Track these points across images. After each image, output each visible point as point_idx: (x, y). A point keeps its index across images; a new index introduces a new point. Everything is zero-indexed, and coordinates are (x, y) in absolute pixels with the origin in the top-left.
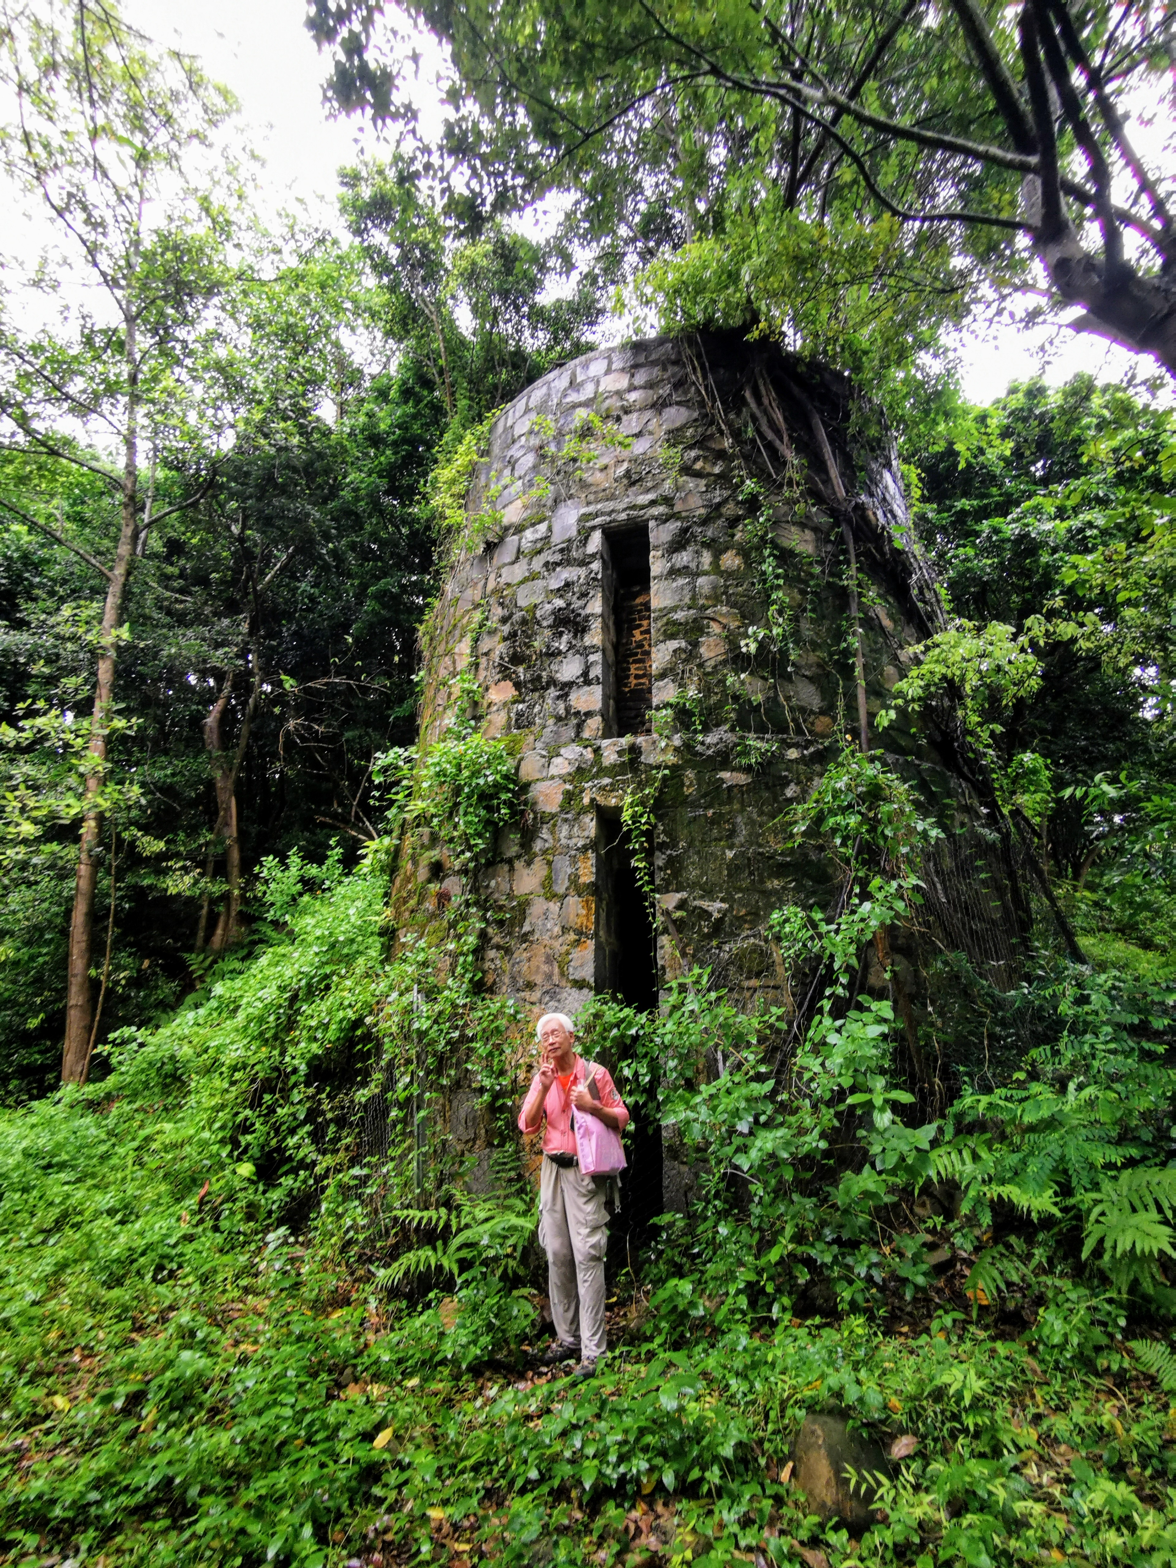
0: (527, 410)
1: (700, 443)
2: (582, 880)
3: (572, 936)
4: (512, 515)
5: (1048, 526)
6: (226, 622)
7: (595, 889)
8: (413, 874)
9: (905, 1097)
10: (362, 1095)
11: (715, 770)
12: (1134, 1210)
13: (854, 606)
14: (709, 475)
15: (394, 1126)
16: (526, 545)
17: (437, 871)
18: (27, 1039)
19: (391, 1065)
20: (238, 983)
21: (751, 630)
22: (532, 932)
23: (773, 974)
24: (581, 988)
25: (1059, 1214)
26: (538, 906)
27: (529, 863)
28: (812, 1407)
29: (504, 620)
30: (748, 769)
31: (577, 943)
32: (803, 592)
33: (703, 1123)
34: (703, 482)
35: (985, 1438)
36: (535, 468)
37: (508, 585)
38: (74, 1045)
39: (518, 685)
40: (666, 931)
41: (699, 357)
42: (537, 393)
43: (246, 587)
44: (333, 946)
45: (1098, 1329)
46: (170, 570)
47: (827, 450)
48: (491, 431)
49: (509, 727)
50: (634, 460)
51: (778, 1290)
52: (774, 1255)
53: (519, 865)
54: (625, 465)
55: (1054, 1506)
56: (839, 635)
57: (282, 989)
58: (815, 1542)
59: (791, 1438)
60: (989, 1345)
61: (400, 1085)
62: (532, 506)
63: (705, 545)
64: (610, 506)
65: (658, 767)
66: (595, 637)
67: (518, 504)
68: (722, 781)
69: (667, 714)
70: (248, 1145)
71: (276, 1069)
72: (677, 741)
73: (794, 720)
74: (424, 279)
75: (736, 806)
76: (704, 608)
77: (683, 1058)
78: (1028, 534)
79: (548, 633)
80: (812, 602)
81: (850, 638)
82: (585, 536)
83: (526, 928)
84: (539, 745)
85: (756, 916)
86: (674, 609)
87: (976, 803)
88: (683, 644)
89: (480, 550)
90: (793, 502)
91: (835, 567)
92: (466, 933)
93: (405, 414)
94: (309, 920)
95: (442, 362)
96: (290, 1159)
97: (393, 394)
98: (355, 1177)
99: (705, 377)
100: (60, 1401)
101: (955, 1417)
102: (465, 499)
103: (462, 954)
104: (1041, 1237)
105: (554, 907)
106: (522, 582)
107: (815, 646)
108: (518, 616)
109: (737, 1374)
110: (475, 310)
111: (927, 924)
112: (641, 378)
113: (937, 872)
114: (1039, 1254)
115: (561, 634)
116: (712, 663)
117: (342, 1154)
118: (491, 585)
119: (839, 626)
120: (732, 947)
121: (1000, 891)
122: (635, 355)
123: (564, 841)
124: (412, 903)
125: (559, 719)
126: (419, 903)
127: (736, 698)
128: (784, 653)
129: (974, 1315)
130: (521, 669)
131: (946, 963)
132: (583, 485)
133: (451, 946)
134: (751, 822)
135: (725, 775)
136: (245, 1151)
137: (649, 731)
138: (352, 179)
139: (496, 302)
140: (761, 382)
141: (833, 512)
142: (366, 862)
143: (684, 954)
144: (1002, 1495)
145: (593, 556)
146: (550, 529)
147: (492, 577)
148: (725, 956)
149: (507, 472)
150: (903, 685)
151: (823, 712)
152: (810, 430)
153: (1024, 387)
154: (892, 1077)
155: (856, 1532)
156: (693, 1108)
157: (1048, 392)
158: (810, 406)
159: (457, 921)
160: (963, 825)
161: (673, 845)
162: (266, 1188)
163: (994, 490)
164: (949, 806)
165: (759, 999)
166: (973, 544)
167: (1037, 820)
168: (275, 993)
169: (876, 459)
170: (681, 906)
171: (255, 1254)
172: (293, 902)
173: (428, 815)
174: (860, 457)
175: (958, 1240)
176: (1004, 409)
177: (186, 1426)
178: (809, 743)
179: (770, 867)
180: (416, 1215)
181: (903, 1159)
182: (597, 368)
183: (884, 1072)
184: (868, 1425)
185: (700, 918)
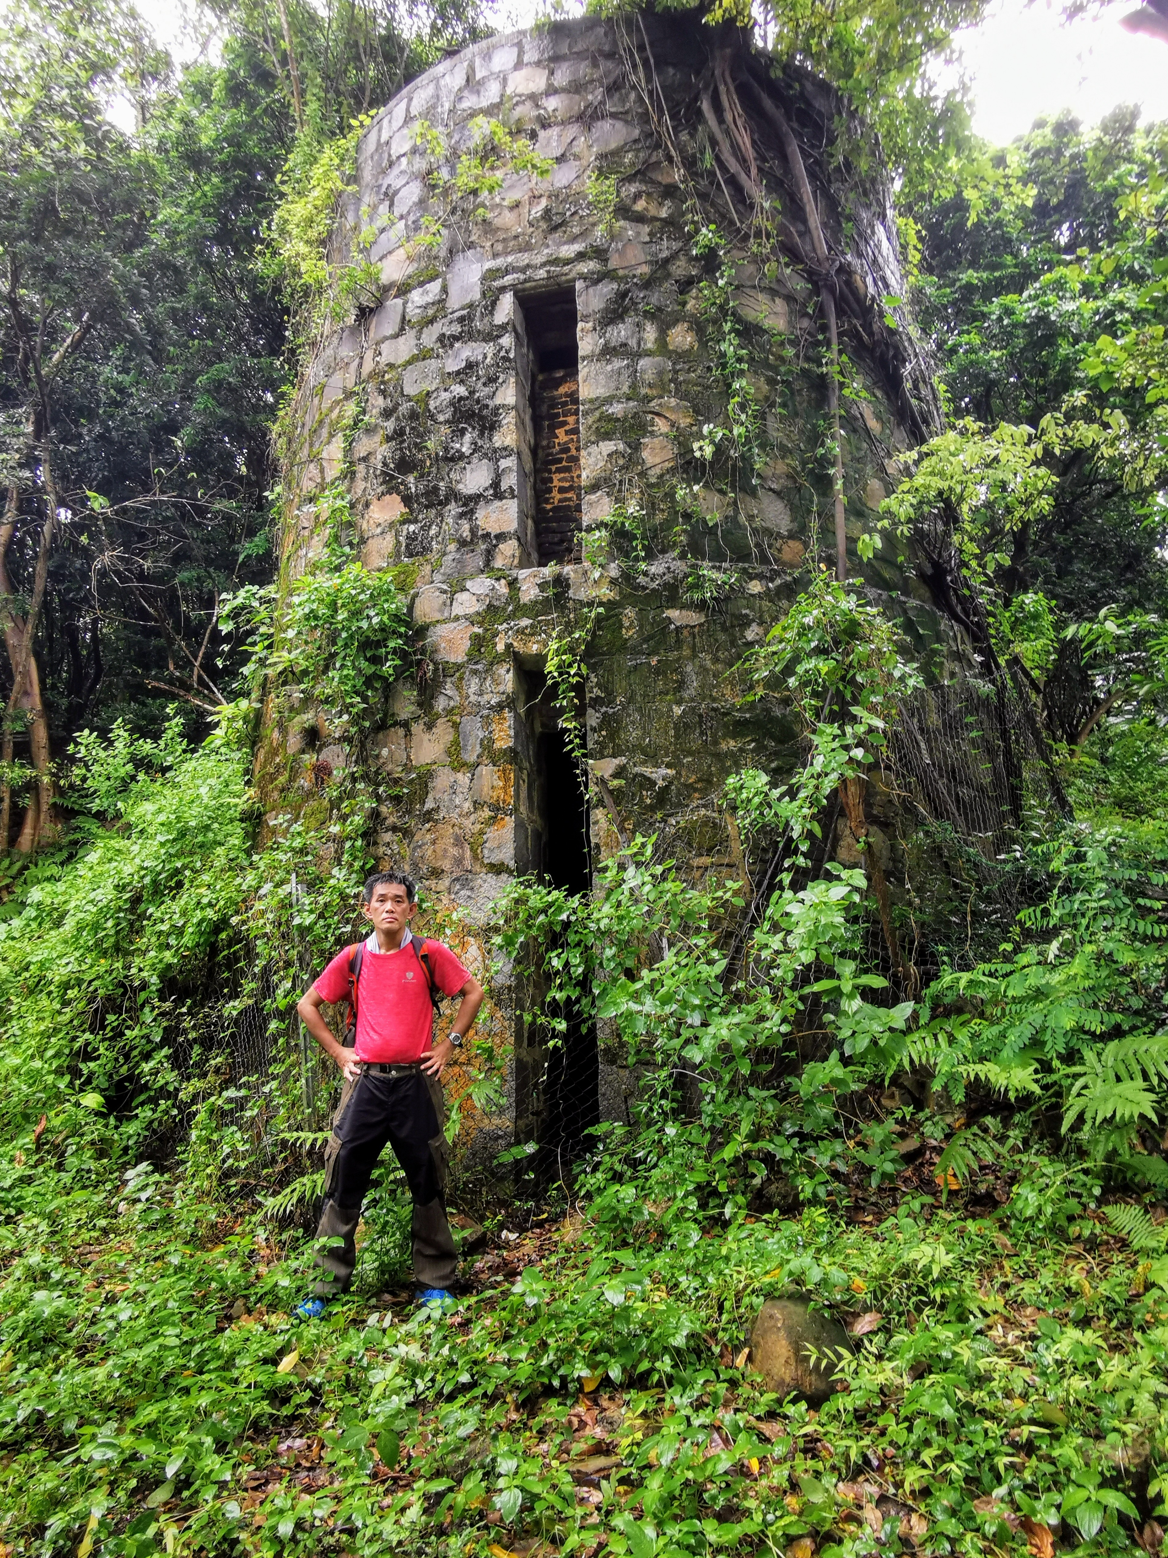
0: (409, 119)
1: (641, 174)
2: (498, 745)
3: (487, 813)
4: (392, 270)
5: (1070, 306)
7: (512, 755)
8: (283, 745)
9: (878, 982)
10: (233, 1008)
11: (661, 608)
12: (1119, 1079)
13: (834, 402)
14: (655, 219)
15: (276, 1041)
16: (413, 312)
17: (313, 738)
19: (267, 971)
20: (60, 887)
21: (706, 429)
22: (437, 809)
23: (727, 851)
24: (498, 873)
25: (1038, 1091)
26: (443, 779)
27: (430, 726)
28: (770, 1294)
29: (387, 414)
30: (701, 606)
31: (493, 820)
32: (771, 382)
33: (648, 1016)
34: (646, 229)
35: (951, 1308)
36: (422, 203)
37: (391, 366)
39: (407, 500)
40: (601, 803)
41: (641, 48)
42: (420, 94)
43: (25, 372)
44: (182, 834)
45: (1073, 1201)
47: (807, 190)
48: (358, 149)
49: (397, 554)
50: (554, 195)
51: (732, 1191)
52: (728, 1153)
53: (417, 728)
54: (544, 202)
55: (1018, 1360)
56: (816, 438)
57: (120, 888)
58: (772, 1415)
59: (747, 1325)
60: (958, 1225)
61: (280, 992)
62: (420, 257)
63: (649, 315)
64: (524, 259)
65: (590, 604)
66: (507, 435)
67: (401, 254)
68: (669, 620)
69: (601, 536)
70: (92, 1074)
71: (121, 985)
72: (613, 571)
73: (757, 545)
75: (686, 652)
76: (648, 399)
77: (624, 946)
78: (1046, 317)
79: (445, 430)
80: (782, 394)
81: (828, 442)
82: (491, 299)
83: (429, 805)
84: (437, 577)
85: (709, 783)
86: (609, 400)
87: (969, 648)
88: (621, 446)
89: (351, 320)
90: (759, 260)
91: (812, 347)
92: (353, 813)
93: (235, 124)
94: (148, 807)
95: (285, 45)
96: (146, 1087)
97: (216, 92)
98: (230, 1100)
99: (649, 80)
101: (921, 1291)
102: (326, 244)
103: (349, 838)
104: (1017, 1118)
105: (463, 778)
106: (409, 363)
107: (785, 451)
108: (405, 408)
109: (687, 1272)
111: (907, 786)
112: (562, 78)
113: (922, 730)
114: (1015, 1136)
115: (463, 432)
116: (657, 471)
117: (211, 1077)
118: (368, 366)
119: (814, 426)
120: (679, 821)
121: (991, 752)
122: (555, 42)
123: (473, 698)
124: (282, 779)
125: (462, 543)
126: (291, 780)
127: (687, 516)
128: (747, 460)
129: (944, 1199)
130: (411, 479)
131: (927, 834)
132: (487, 227)
133: (335, 829)
134: (703, 670)
135: (673, 614)
136: (88, 1081)
137: (578, 560)
140: (722, 88)
141: (812, 276)
142: (218, 732)
143: (622, 830)
144: (966, 1355)
145: (503, 327)
146: (445, 290)
147: (369, 355)
148: (670, 830)
149: (383, 208)
150: (891, 502)
151: (792, 536)
152: (784, 158)
153: (1052, 120)
154: (863, 961)
155: (815, 1402)
156: (636, 996)
157: (1081, 129)
158: (785, 128)
159: (341, 799)
160: (952, 675)
161: (610, 702)
162: (119, 1119)
163: (1009, 258)
164: (935, 652)
165: (711, 878)
166: (979, 330)
167: (1035, 673)
168: (112, 894)
169: (868, 206)
170: (619, 773)
171: (112, 1193)
172: (124, 786)
173: (297, 670)
174: (848, 200)
175: (928, 1128)
176: (1027, 149)
177: (51, 1366)
178: (776, 574)
179: (726, 725)
180: (307, 1136)
181: (874, 1042)
182: (503, 59)
183: (854, 956)
184: (830, 1307)
185: (642, 787)
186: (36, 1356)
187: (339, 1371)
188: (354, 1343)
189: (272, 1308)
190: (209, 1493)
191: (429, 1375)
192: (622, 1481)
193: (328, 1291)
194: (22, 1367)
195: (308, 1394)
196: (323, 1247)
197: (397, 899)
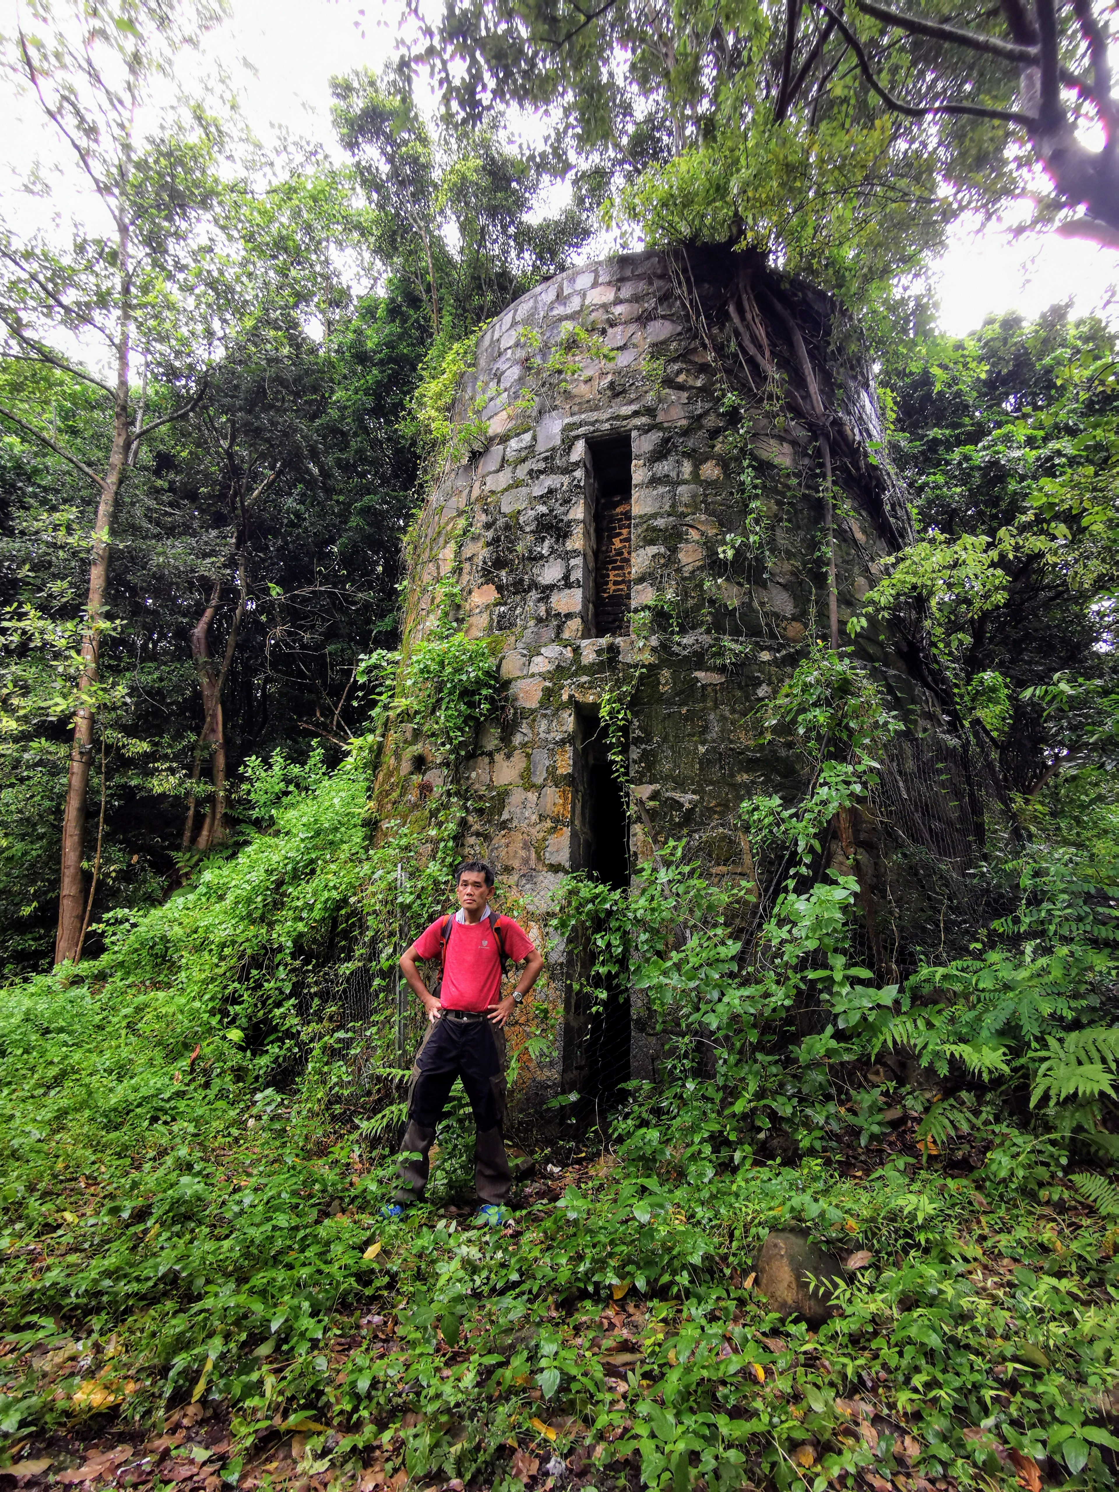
0: (514, 324)
1: (683, 356)
2: (560, 771)
3: (549, 824)
4: (497, 426)
5: (1017, 454)
6: (214, 533)
7: (570, 780)
8: (397, 769)
9: (864, 973)
10: (346, 968)
11: (691, 670)
12: (1080, 1063)
13: (829, 518)
14: (692, 387)
15: (378, 996)
16: (510, 454)
17: (420, 763)
18: (22, 926)
19: (374, 941)
20: (225, 872)
21: (728, 537)
22: (511, 820)
23: (740, 861)
24: (556, 872)
25: (1008, 1072)
26: (517, 796)
27: (508, 756)
28: (774, 1227)
29: (488, 526)
30: (722, 669)
31: (553, 830)
32: (779, 503)
33: (674, 989)
34: (686, 395)
35: (934, 1253)
36: (521, 380)
37: (492, 492)
38: (66, 933)
39: (500, 589)
40: (639, 819)
41: (685, 271)
42: (523, 307)
43: (233, 502)
44: (318, 833)
45: (1042, 1169)
46: (159, 483)
47: (808, 367)
48: (477, 345)
49: (491, 628)
50: (618, 372)
51: (740, 1142)
52: (739, 1107)
53: (499, 757)
54: (610, 377)
55: (996, 1302)
56: (813, 545)
57: (269, 872)
58: (775, 1332)
59: (754, 1253)
60: (939, 1183)
61: (384, 955)
62: (517, 417)
63: (686, 455)
64: (594, 416)
65: (636, 666)
66: (576, 542)
67: (504, 415)
68: (697, 680)
69: (645, 616)
70: (237, 1015)
71: (264, 947)
72: (654, 641)
73: (767, 625)
74: (413, 195)
75: (710, 704)
76: (684, 515)
77: (655, 932)
78: (997, 462)
79: (530, 538)
80: (788, 513)
81: (823, 548)
82: (568, 444)
83: (505, 816)
84: (520, 645)
85: (726, 807)
86: (654, 516)
87: (938, 710)
88: (662, 550)
89: (465, 461)
90: (771, 416)
91: (812, 478)
92: (447, 821)
93: (391, 334)
94: (294, 813)
95: (430, 278)
96: (275, 1029)
97: (380, 313)
98: (339, 1040)
99: (690, 292)
100: (69, 1216)
101: (908, 1235)
102: (450, 410)
103: (443, 840)
104: (988, 1097)
105: (532, 796)
106: (506, 490)
107: (790, 555)
108: (500, 523)
109: (703, 1204)
110: (463, 228)
111: (888, 815)
112: (626, 292)
113: (900, 772)
114: (987, 1111)
115: (543, 539)
116: (690, 568)
117: (326, 1023)
118: (476, 493)
119: (813, 537)
120: (701, 836)
121: (958, 794)
122: (622, 269)
123: (542, 735)
124: (395, 795)
125: (540, 620)
126: (402, 795)
127: (712, 602)
128: (760, 560)
129: (924, 1161)
130: (503, 573)
131: (905, 855)
132: (568, 395)
133: (433, 833)
134: (723, 718)
135: (700, 674)
136: (234, 1020)
137: (627, 634)
138: (344, 90)
139: (482, 220)
140: (744, 297)
141: (812, 427)
142: (350, 759)
143: (655, 841)
144: (950, 1293)
145: (577, 464)
146: (534, 438)
147: (477, 485)
148: (695, 843)
149: (493, 385)
150: (874, 595)
151: (794, 618)
152: (791, 344)
153: (1000, 318)
154: (851, 957)
155: (814, 1326)
156: (665, 973)
157: (1024, 324)
158: (792, 323)
159: (438, 810)
160: (925, 730)
161: (648, 740)
162: (254, 1054)
163: (967, 420)
164: (913, 712)
165: (727, 882)
166: (945, 473)
167: (995, 734)
168: (263, 876)
169: (855, 378)
170: (654, 796)
171: (242, 1111)
172: (277, 799)
173: (411, 712)
174: (840, 375)
175: (909, 1102)
176: (979, 340)
177: (188, 1237)
178: (782, 646)
179: (740, 762)
180: (398, 1073)
181: (864, 1018)
182: (584, 281)
183: (844, 952)
184: (827, 1242)
185: (672, 808)
186: (177, 1228)
187: (413, 1262)
188: (425, 1240)
189: (361, 1209)
190: (303, 1348)
191: (484, 1274)
192: (646, 1375)
193: (407, 1198)
194: (166, 1235)
195: (387, 1279)
196: (406, 1160)
197: (476, 885)
